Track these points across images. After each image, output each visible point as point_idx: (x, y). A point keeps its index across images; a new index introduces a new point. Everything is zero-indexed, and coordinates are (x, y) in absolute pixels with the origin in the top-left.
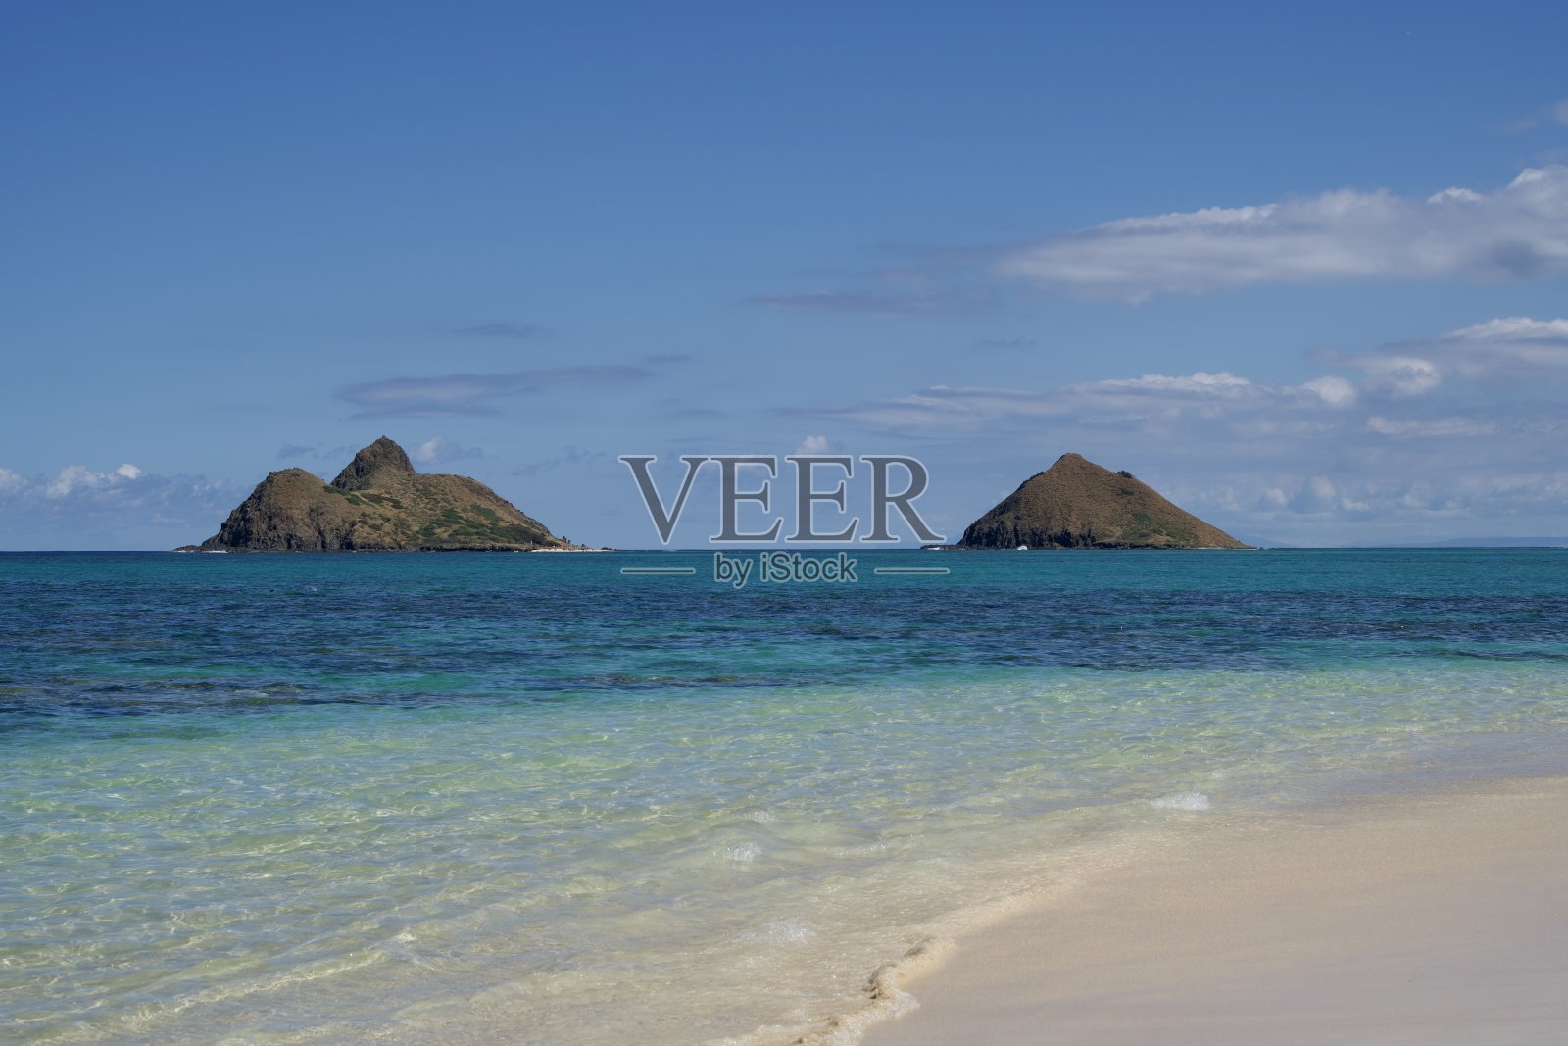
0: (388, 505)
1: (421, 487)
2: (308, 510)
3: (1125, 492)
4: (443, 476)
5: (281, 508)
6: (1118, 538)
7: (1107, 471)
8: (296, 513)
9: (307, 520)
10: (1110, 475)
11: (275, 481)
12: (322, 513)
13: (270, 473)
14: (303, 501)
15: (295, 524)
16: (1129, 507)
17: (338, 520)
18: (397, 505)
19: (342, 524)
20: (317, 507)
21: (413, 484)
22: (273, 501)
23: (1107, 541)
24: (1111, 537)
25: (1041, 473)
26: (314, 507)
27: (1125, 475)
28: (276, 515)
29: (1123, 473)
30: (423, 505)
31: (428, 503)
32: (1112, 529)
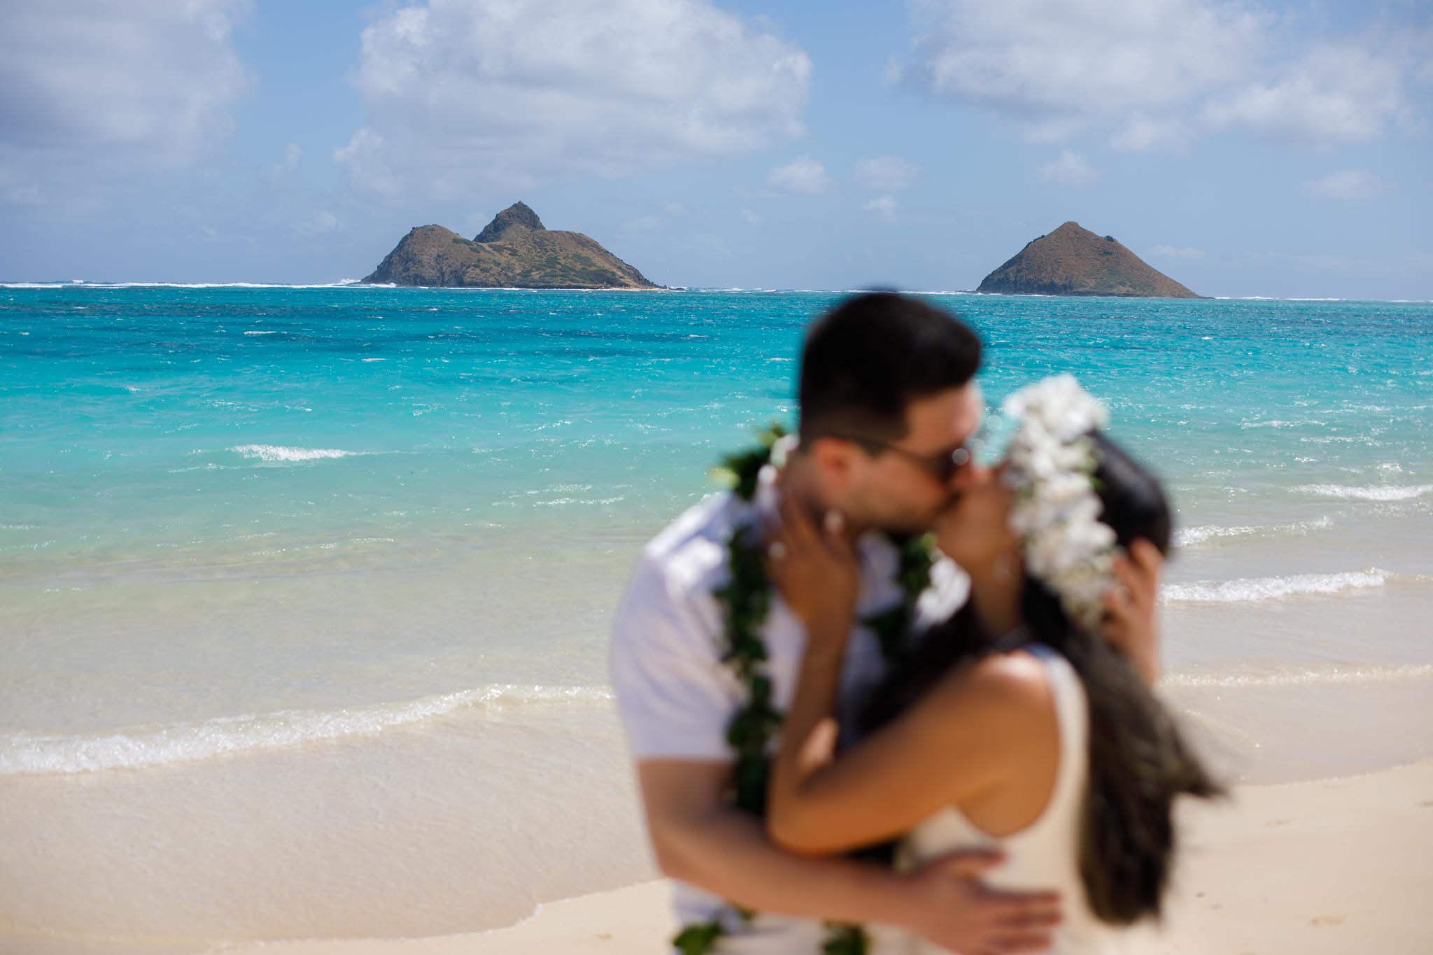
0: (506, 253)
1: (538, 240)
2: (436, 256)
3: (1107, 253)
4: (556, 232)
5: (415, 255)
6: (1091, 288)
7: (1095, 236)
8: (425, 258)
9: (433, 264)
10: (1097, 238)
11: (415, 234)
12: (446, 259)
13: (413, 228)
14: (433, 249)
15: (423, 266)
16: (1107, 263)
17: (458, 265)
18: (514, 253)
19: (460, 267)
20: (444, 254)
21: (533, 237)
22: (410, 250)
23: (1081, 290)
24: (1084, 286)
25: (1043, 236)
26: (441, 254)
27: (1110, 239)
28: (411, 260)
29: (1108, 237)
30: (535, 254)
31: (539, 252)
32: (1087, 281)
